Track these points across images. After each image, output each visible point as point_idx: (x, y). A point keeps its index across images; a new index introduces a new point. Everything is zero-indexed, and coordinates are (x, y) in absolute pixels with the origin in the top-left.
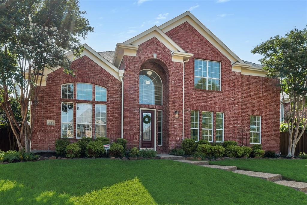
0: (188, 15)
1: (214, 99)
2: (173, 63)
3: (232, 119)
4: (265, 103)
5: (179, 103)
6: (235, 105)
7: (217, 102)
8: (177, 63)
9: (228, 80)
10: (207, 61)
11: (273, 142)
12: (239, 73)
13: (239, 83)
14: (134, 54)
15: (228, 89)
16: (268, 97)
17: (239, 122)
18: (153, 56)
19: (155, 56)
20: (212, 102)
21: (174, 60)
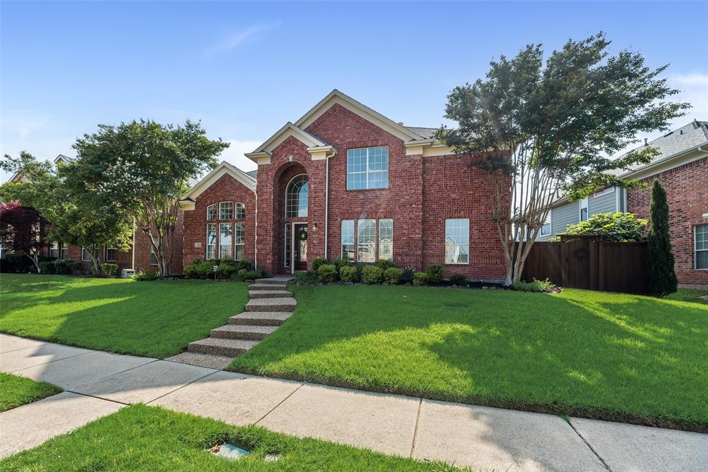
0: (335, 94)
1: (376, 201)
2: (313, 162)
3: (405, 227)
4: (477, 195)
5: (321, 212)
6: (411, 206)
7: (380, 205)
8: (318, 161)
9: (400, 170)
10: (368, 149)
11: (494, 261)
12: (419, 155)
13: (419, 171)
14: (268, 162)
15: (398, 183)
16: (483, 185)
17: (417, 231)
18: (288, 159)
19: (291, 159)
20: (372, 205)
21: (314, 158)
